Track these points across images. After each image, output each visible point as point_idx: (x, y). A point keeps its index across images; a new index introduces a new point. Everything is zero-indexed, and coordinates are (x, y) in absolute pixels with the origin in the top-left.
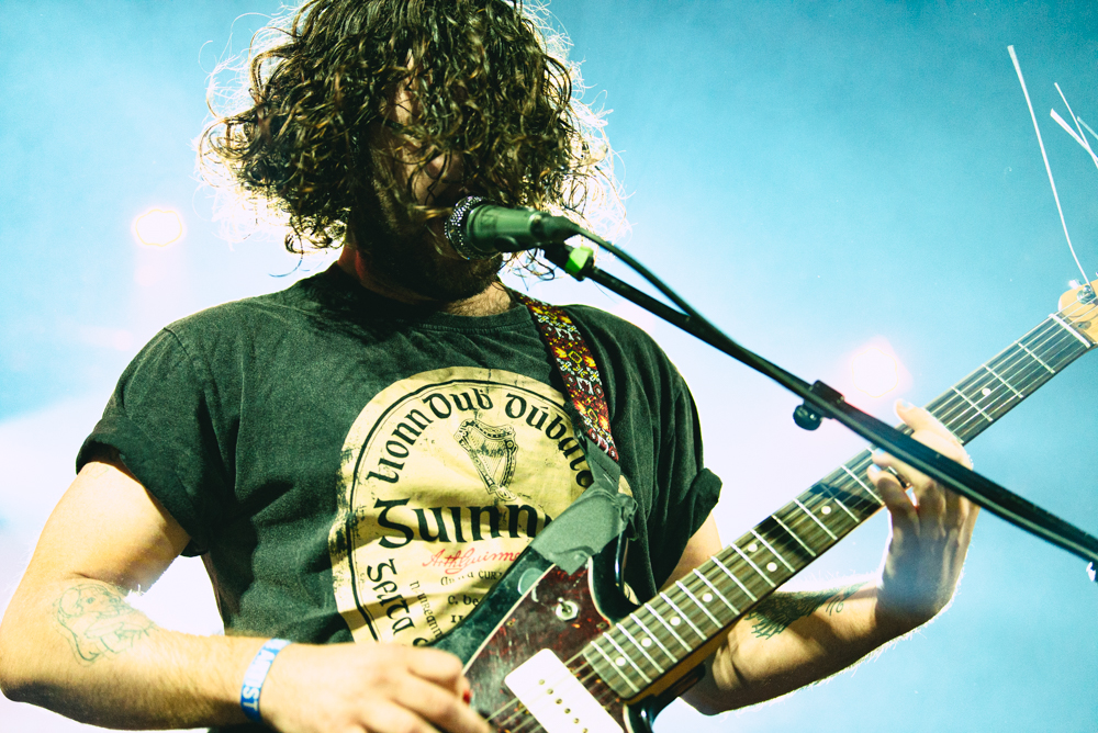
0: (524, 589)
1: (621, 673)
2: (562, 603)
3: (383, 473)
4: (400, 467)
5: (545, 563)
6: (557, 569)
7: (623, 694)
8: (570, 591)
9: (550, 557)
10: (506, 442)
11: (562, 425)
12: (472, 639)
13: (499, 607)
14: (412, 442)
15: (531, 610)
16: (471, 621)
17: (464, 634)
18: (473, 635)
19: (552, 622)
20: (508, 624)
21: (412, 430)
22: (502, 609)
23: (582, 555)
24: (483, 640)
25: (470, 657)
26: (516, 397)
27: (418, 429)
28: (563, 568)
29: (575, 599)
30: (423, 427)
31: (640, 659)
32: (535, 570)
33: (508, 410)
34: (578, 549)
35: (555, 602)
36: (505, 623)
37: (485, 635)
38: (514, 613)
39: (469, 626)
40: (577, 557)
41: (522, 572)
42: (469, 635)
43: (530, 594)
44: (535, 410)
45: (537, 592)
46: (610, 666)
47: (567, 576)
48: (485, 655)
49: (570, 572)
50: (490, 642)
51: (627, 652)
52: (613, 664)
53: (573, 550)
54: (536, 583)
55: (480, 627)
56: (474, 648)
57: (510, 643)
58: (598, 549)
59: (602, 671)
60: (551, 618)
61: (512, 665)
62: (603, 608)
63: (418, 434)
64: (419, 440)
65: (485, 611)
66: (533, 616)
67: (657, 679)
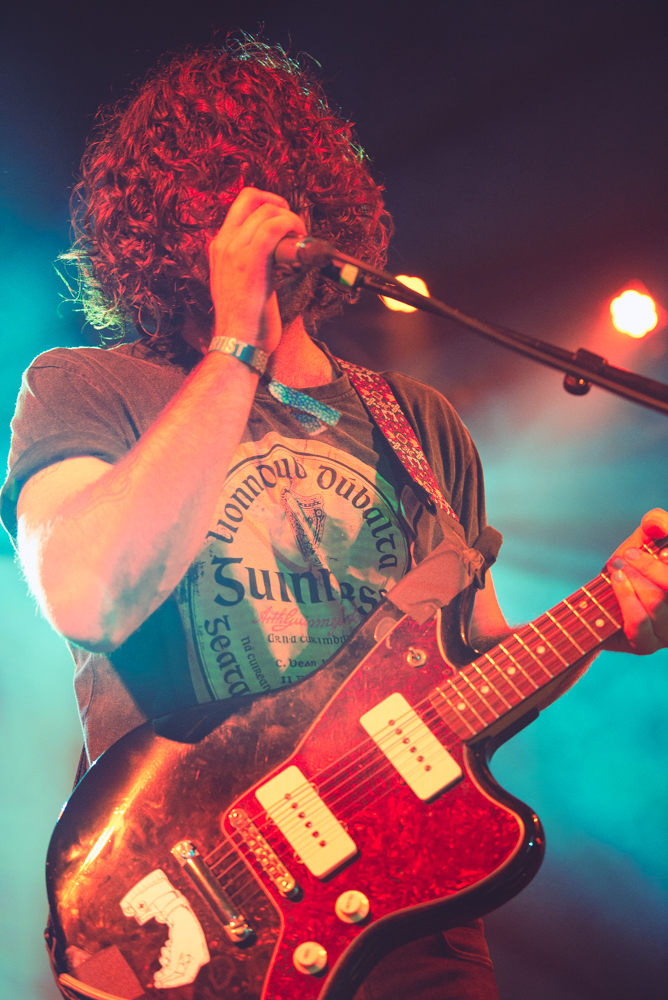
0: (379, 636)
1: (462, 718)
2: (412, 652)
3: (220, 533)
4: (235, 530)
5: (400, 613)
6: (409, 619)
7: (463, 737)
8: (420, 640)
9: (403, 607)
10: (315, 511)
11: (367, 497)
12: (333, 680)
13: (357, 653)
14: (246, 507)
15: (386, 656)
16: (332, 664)
17: (326, 676)
18: (333, 677)
19: (403, 668)
20: (365, 668)
21: (247, 496)
22: (359, 655)
23: (432, 607)
24: (342, 682)
25: (330, 697)
26: (327, 468)
27: (252, 495)
28: (415, 618)
29: (424, 648)
30: (257, 494)
31: (479, 705)
32: (389, 619)
33: (320, 481)
34: (428, 601)
35: (407, 651)
36: (362, 667)
37: (344, 677)
38: (370, 658)
39: (330, 669)
40: (427, 608)
41: (378, 621)
42: (330, 677)
43: (385, 641)
44: (344, 481)
45: (390, 640)
46: (452, 710)
47: (417, 626)
48: (344, 696)
49: (421, 622)
50: (348, 684)
51: (468, 698)
52: (455, 709)
53: (424, 602)
54: (390, 632)
55: (340, 671)
56: (334, 689)
57: (366, 686)
58: (446, 602)
59: (445, 715)
60: (401, 664)
61: (366, 706)
62: (449, 655)
63: (252, 500)
64: (252, 505)
65: (345, 656)
66: (387, 662)
67: (493, 723)
